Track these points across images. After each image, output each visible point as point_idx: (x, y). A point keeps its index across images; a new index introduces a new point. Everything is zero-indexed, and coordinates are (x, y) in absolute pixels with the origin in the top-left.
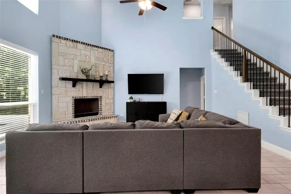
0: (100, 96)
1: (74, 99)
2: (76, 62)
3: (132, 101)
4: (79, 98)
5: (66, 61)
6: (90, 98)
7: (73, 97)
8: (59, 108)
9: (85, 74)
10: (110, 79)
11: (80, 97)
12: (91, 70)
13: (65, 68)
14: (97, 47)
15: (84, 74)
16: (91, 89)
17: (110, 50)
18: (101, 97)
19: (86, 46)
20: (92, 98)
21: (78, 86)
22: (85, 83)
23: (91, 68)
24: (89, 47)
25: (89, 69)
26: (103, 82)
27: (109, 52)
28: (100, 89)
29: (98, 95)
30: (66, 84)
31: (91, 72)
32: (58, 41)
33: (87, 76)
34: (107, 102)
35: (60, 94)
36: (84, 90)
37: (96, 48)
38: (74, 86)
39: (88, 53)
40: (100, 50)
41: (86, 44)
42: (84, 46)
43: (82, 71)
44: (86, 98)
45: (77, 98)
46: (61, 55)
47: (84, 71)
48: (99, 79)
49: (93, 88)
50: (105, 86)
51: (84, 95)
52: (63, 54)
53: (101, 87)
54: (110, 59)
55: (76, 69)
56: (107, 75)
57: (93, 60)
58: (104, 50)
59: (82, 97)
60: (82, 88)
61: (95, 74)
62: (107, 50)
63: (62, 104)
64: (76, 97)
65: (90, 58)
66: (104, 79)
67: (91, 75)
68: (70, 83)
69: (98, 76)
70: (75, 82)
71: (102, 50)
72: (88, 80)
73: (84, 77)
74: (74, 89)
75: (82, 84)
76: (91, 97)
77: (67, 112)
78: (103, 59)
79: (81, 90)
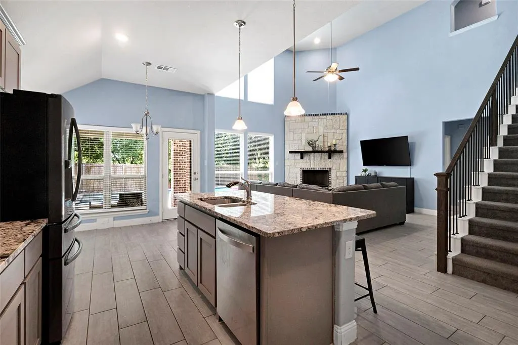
0: (329, 167)
2: (304, 135)
3: (364, 174)
5: (296, 135)
6: (317, 169)
7: (301, 169)
8: (289, 177)
9: (311, 145)
10: (338, 149)
11: (307, 168)
13: (295, 142)
14: (325, 115)
16: (319, 160)
17: (341, 114)
18: (330, 169)
19: (314, 117)
20: (320, 169)
21: (306, 157)
22: (312, 155)
23: (318, 139)
24: (317, 117)
25: (316, 140)
26: (331, 152)
27: (341, 116)
28: (330, 160)
29: (327, 167)
30: (296, 156)
31: (317, 143)
32: (289, 120)
33: (313, 147)
34: (338, 175)
36: (312, 161)
37: (324, 117)
38: (302, 158)
39: (316, 124)
40: (329, 117)
42: (311, 117)
43: (309, 143)
44: (313, 169)
46: (292, 132)
47: (311, 143)
48: (327, 149)
49: (321, 159)
50: (336, 157)
51: (312, 167)
52: (293, 130)
53: (330, 158)
54: (342, 124)
55: (304, 142)
56: (335, 145)
57: (321, 130)
58: (334, 116)
59: (310, 168)
60: (310, 159)
61: (322, 144)
62: (338, 115)
64: (303, 169)
65: (317, 128)
66: (332, 149)
67: (317, 146)
68: (298, 156)
69: (326, 146)
70: (302, 154)
71: (332, 116)
72: (314, 152)
73: (311, 149)
74: (302, 160)
75: (310, 156)
77: (296, 182)
78: (333, 126)
79: (308, 161)
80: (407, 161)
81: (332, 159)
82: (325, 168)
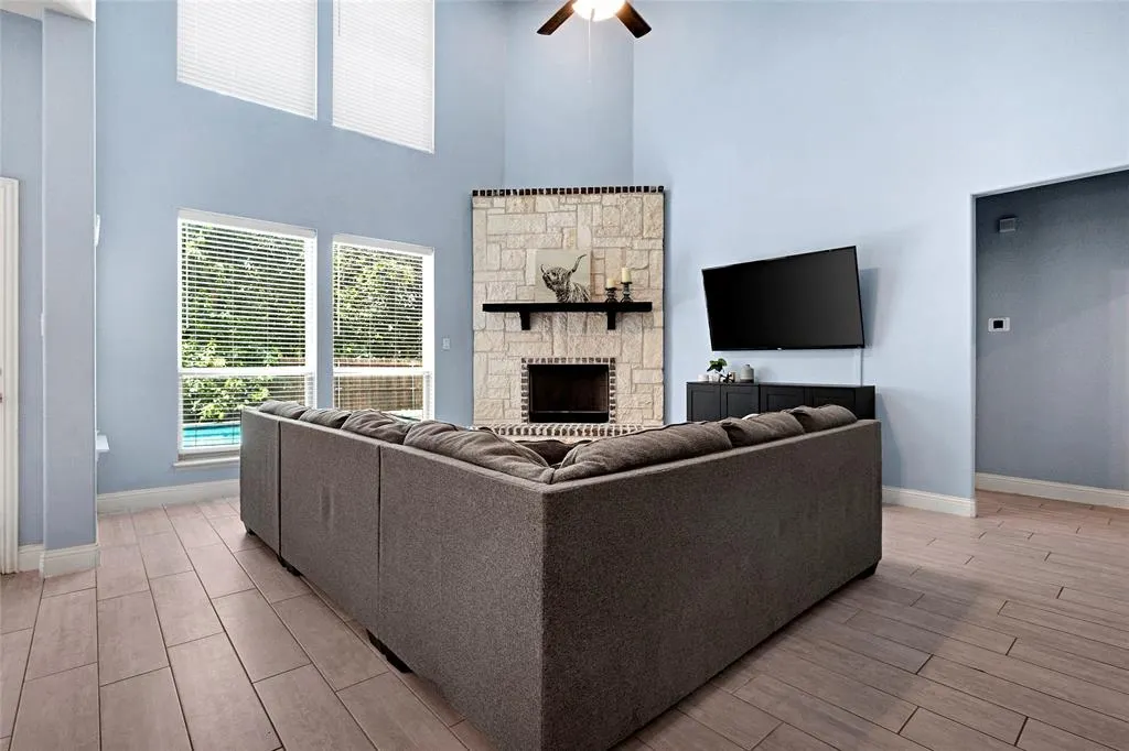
0: (612, 356)
1: (526, 365)
2: (532, 253)
3: (714, 376)
4: (540, 362)
5: (507, 255)
6: (574, 363)
7: (523, 360)
8: (488, 389)
9: (555, 287)
10: (637, 298)
11: (543, 360)
12: (574, 271)
13: (503, 276)
14: (597, 190)
15: (551, 288)
16: (580, 332)
17: (646, 189)
18: (613, 360)
19: (563, 198)
20: (581, 363)
21: (539, 325)
22: (557, 317)
23: (576, 266)
24: (573, 199)
25: (569, 269)
26: (617, 309)
27: (646, 196)
28: (611, 333)
29: (603, 355)
30: (507, 321)
31: (573, 279)
32: (485, 205)
33: (559, 293)
34: (636, 381)
35: (491, 351)
36: (557, 336)
37: (594, 197)
38: (526, 326)
39: (568, 219)
40: (609, 198)
41: (562, 193)
42: (554, 198)
43: (546, 279)
44: (560, 363)
45: (534, 363)
46: (494, 242)
47: (553, 278)
48: (603, 299)
49: (585, 330)
50: (630, 322)
51: (556, 355)
52: (498, 238)
53: (612, 326)
54: (647, 222)
55: (533, 276)
56: (627, 285)
57: (585, 240)
58: (624, 195)
59: (550, 360)
60: (551, 330)
61: (586, 284)
62: (635, 194)
63: (496, 378)
64: (531, 360)
65: (573, 233)
66: (620, 297)
67: (572, 287)
68: (514, 320)
69: (601, 291)
70: (528, 313)
71: (618, 195)
72: (564, 307)
73: (552, 298)
74: (526, 335)
75: (550, 319)
76: (578, 359)
77: (507, 402)
78: (621, 228)
79: (547, 337)
80: (852, 334)
81: (618, 330)
82: (598, 360)
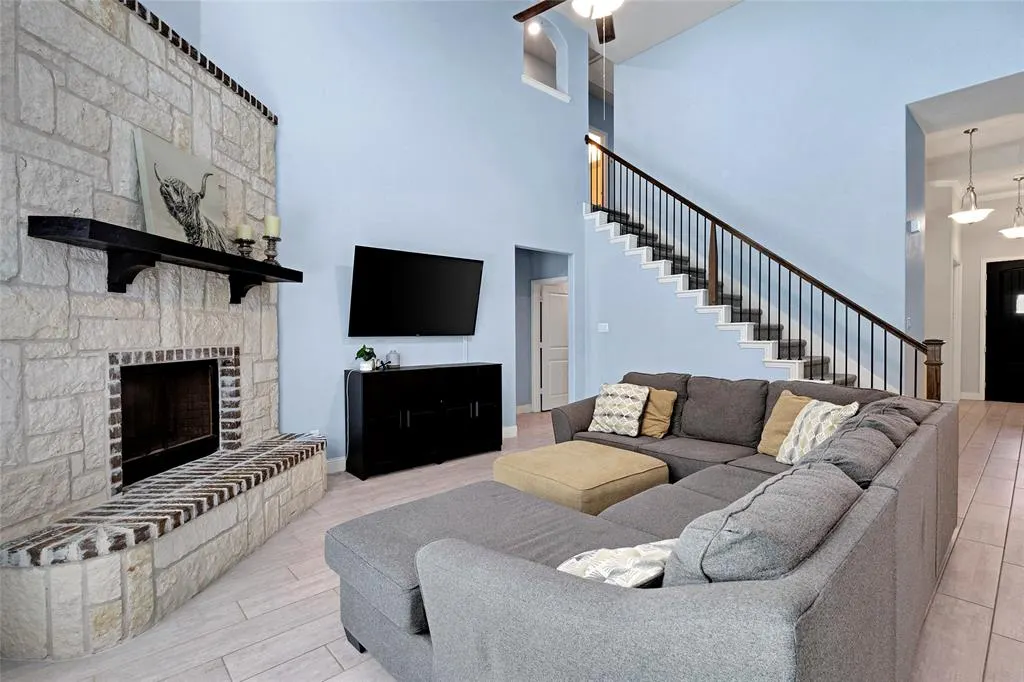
0: (233, 345)
1: (117, 368)
2: (125, 130)
3: (366, 367)
4: (143, 361)
5: (72, 109)
6: (194, 358)
7: (113, 359)
8: (26, 438)
9: (181, 215)
11: (149, 355)
12: (202, 196)
13: (65, 155)
14: (219, 74)
15: (175, 215)
16: (197, 307)
17: (265, 112)
18: (237, 351)
19: (173, 51)
21: (140, 286)
22: (167, 273)
23: (204, 187)
24: (187, 63)
25: (197, 190)
26: (249, 273)
27: (262, 120)
28: (234, 308)
29: (226, 344)
30: (72, 265)
31: (203, 208)
33: (191, 229)
34: (257, 379)
35: (34, 339)
36: (168, 309)
37: (212, 81)
38: (117, 283)
39: (181, 96)
40: (230, 97)
41: (175, 42)
42: (161, 41)
43: (166, 197)
44: (175, 359)
45: (133, 363)
46: (38, 58)
47: (175, 196)
48: (231, 252)
49: (204, 302)
51: (167, 345)
52: (46, 52)
53: (236, 298)
54: (263, 158)
55: (124, 177)
56: (273, 239)
57: (204, 145)
58: (244, 102)
59: (160, 355)
60: (157, 298)
62: (254, 109)
63: (50, 406)
64: (127, 358)
65: (188, 125)
67: (205, 226)
68: (92, 268)
71: (238, 98)
73: (179, 234)
74: (115, 302)
75: (155, 275)
76: (198, 351)
77: (77, 460)
78: (242, 151)
79: (152, 311)
